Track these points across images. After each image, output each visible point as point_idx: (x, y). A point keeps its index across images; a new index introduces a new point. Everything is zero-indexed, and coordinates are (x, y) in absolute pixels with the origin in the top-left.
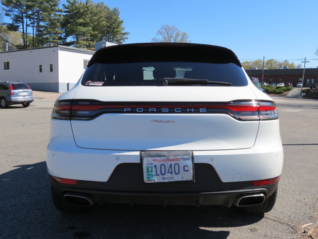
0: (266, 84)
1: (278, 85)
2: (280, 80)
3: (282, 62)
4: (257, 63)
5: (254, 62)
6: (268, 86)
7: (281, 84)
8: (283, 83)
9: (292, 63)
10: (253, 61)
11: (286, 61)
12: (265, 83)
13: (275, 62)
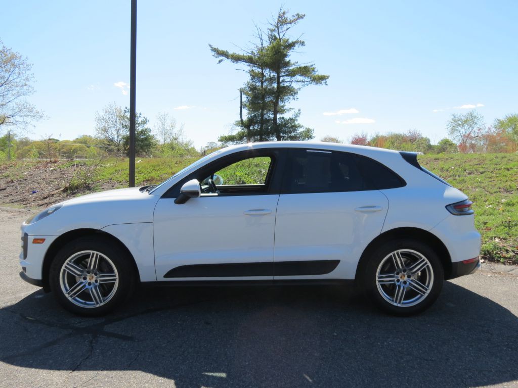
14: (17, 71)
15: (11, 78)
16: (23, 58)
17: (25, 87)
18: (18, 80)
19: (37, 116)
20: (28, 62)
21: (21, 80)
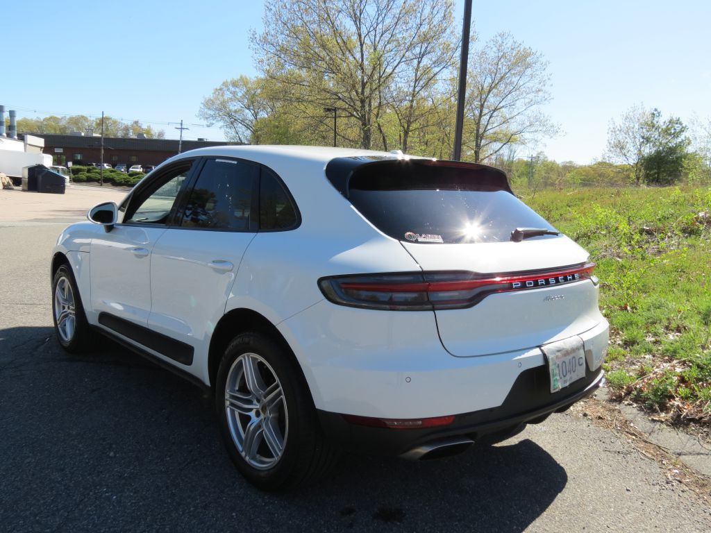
0: (107, 167)
1: (131, 169)
2: (134, 159)
3: (129, 124)
4: (76, 121)
5: (71, 119)
6: (112, 171)
7: (138, 168)
8: (140, 166)
9: (149, 127)
10: (68, 117)
11: (136, 122)
12: (105, 165)
13: (115, 122)
14: (529, 71)
15: (521, 83)
16: (538, 54)
17: (541, 93)
18: (530, 85)
19: (552, 131)
20: (543, 60)
21: (533, 84)
